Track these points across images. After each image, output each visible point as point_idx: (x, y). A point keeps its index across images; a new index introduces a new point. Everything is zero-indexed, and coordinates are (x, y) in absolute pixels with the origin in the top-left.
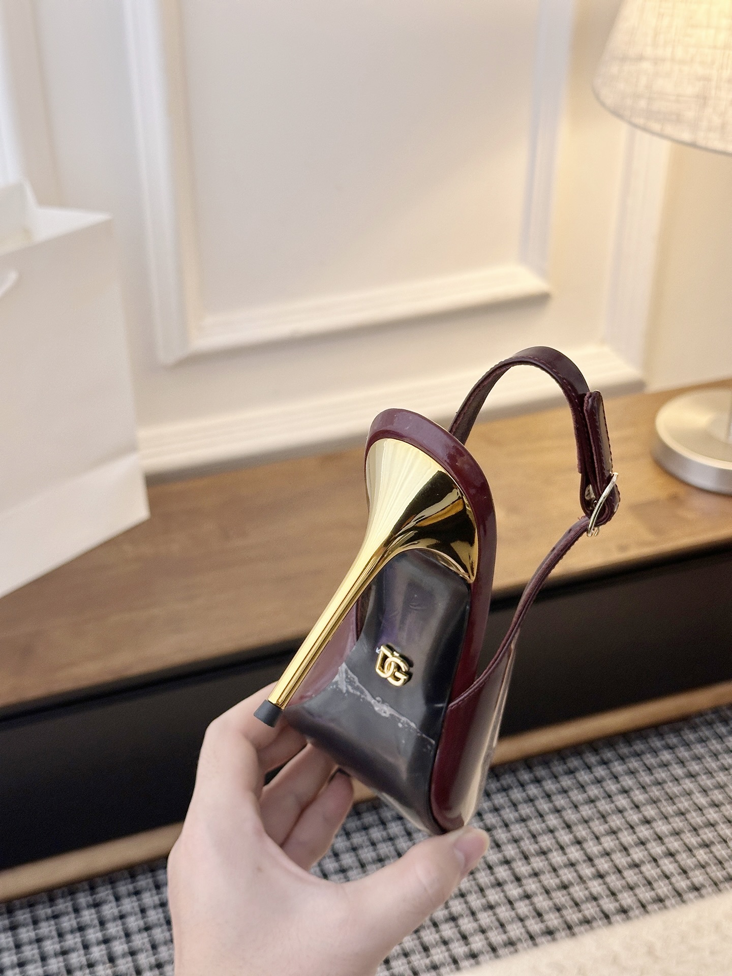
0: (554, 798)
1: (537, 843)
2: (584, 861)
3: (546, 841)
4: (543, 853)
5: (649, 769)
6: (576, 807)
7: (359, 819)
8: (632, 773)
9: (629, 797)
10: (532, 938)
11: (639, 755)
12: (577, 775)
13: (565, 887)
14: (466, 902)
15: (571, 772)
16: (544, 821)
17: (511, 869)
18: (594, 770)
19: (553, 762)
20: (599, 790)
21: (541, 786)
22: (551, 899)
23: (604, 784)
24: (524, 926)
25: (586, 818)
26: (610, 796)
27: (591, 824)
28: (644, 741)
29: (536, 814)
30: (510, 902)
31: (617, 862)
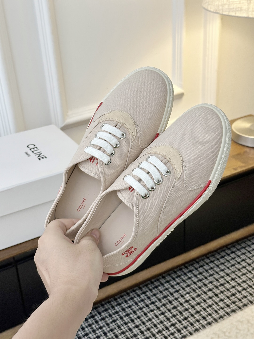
0: (220, 266)
1: (219, 282)
2: (238, 286)
3: (222, 281)
4: (222, 285)
5: (249, 252)
6: (228, 268)
7: (154, 285)
8: (244, 254)
9: (246, 262)
10: (228, 314)
11: (244, 248)
12: (226, 257)
13: (233, 295)
14: (201, 306)
15: (223, 257)
16: (219, 275)
17: (213, 292)
18: (231, 255)
19: (215, 254)
20: (235, 262)
21: (214, 264)
22: (230, 300)
23: (236, 259)
24: (224, 311)
25: (233, 271)
26: (239, 263)
27: (236, 273)
28: (244, 243)
29: (216, 273)
30: (217, 303)
31: (250, 284)
